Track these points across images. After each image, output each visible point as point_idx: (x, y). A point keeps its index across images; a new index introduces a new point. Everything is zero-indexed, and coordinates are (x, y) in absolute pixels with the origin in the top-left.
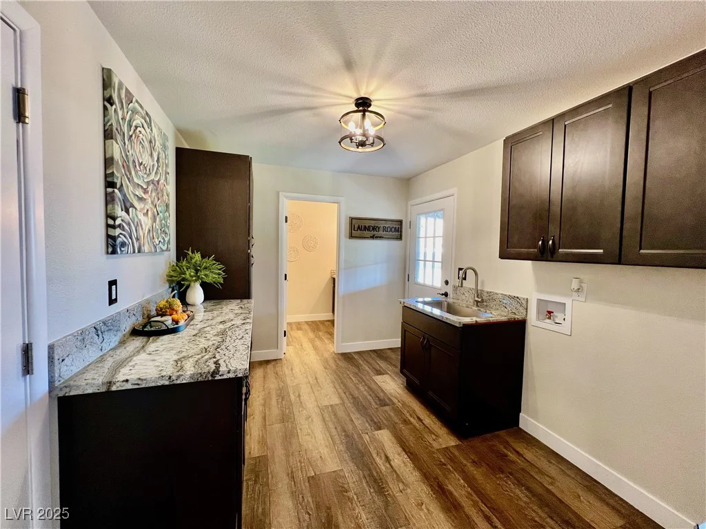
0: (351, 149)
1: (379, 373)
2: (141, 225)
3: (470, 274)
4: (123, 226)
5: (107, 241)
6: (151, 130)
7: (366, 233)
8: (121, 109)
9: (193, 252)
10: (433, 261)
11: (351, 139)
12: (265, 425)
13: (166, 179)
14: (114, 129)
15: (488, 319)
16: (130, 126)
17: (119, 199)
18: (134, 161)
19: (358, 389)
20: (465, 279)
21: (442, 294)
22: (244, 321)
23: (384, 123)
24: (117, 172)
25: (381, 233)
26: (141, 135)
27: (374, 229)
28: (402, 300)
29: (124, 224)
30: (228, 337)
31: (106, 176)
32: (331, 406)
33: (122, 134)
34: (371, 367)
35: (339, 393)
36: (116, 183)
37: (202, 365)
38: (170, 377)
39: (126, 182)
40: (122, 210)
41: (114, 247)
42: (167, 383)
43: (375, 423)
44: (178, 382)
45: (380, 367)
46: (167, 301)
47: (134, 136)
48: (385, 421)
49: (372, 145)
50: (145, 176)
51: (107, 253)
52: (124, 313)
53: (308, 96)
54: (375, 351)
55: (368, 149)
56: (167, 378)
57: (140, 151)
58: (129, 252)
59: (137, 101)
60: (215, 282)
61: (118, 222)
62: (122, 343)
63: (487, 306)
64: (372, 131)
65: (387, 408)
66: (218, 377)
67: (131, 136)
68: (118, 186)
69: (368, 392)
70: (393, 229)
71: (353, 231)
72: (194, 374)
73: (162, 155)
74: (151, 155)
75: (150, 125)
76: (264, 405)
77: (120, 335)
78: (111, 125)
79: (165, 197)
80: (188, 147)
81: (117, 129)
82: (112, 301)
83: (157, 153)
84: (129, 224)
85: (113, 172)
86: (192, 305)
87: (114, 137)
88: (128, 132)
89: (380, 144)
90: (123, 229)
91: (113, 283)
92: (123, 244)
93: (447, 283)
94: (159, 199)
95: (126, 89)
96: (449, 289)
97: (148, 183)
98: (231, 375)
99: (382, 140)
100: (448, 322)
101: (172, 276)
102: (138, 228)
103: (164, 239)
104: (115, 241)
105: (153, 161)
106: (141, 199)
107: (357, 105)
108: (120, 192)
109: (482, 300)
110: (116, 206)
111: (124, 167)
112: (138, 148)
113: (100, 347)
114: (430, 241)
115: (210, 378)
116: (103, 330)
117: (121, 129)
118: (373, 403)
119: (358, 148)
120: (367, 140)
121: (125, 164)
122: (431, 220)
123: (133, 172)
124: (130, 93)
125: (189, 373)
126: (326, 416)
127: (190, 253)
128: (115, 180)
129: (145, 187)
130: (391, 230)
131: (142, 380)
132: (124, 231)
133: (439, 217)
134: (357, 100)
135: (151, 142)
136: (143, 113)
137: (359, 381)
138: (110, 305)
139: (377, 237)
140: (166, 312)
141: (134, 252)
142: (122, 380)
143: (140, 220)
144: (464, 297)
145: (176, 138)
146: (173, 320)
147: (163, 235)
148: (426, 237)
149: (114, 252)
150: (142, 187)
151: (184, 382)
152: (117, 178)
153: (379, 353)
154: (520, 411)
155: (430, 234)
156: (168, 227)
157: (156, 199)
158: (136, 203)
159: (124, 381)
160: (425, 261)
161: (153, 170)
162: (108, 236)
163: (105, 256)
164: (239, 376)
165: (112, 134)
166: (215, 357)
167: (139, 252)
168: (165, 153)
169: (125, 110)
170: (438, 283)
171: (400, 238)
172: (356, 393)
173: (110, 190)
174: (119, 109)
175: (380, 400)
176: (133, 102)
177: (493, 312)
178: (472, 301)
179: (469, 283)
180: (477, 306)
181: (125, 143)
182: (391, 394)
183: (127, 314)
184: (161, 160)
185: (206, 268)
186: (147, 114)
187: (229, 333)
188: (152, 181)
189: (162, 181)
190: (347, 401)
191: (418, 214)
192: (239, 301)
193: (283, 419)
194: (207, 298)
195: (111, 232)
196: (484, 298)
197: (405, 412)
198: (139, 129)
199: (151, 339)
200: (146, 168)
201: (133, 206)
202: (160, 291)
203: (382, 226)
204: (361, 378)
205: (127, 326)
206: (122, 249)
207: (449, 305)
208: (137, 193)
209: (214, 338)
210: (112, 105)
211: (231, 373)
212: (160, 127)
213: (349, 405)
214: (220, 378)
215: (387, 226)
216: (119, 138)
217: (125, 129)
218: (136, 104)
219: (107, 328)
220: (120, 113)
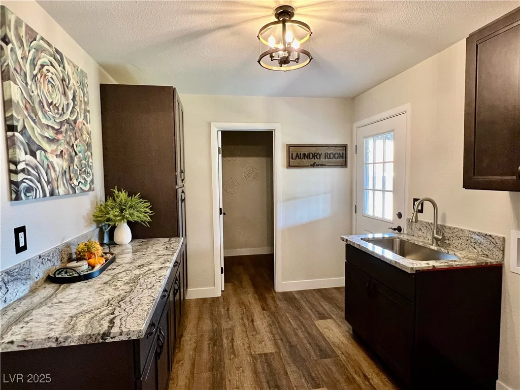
0: (274, 68)
1: (322, 317)
2: (54, 168)
3: (428, 206)
4: (28, 171)
5: (11, 187)
6: (64, 68)
7: (305, 161)
8: (20, 48)
9: (119, 190)
10: (384, 191)
11: (272, 57)
12: (193, 373)
13: (86, 117)
14: (12, 69)
15: (451, 263)
16: (33, 65)
17: (22, 143)
18: (41, 102)
19: (296, 334)
20: (421, 211)
21: (395, 229)
22: (163, 265)
23: (309, 33)
24: (18, 114)
25: (323, 160)
26: (49, 74)
27: (315, 156)
28: (345, 237)
29: (30, 169)
30: (138, 287)
31: (6, 119)
32: (266, 355)
33: (22, 73)
34: (313, 310)
35: (275, 340)
36: (17, 126)
37: (96, 323)
38: (57, 339)
39: (29, 124)
40: (26, 154)
41: (17, 193)
42: (54, 345)
43: (313, 379)
44: (66, 344)
45: (325, 310)
46: (86, 245)
47: (39, 76)
48: (325, 378)
49: (297, 61)
50: (57, 116)
51: (11, 200)
52: (35, 261)
53: (221, 12)
54: (319, 290)
55: (293, 67)
56: (54, 340)
57: (48, 90)
58: (38, 196)
59: (42, 39)
60: (142, 221)
61: (20, 167)
62: (33, 291)
63: (449, 244)
64: (296, 45)
65: (328, 361)
66: (109, 340)
67: (36, 75)
68: (19, 129)
69: (308, 340)
70: (337, 155)
71: (291, 160)
72: (83, 335)
73: (79, 93)
74: (65, 94)
75: (61, 62)
76: (195, 349)
77: (30, 283)
78: (8, 65)
79: (86, 136)
80: (115, 83)
81: (15, 69)
82: (19, 249)
83: (72, 91)
84: (36, 168)
85: (12, 115)
86: (120, 245)
87: (11, 77)
88: (31, 72)
89: (305, 60)
90: (29, 173)
91: (20, 230)
92: (29, 189)
93: (400, 216)
94: (76, 139)
95: (27, 26)
96: (403, 223)
97: (61, 123)
98: (124, 338)
99: (307, 53)
100: (397, 266)
101: (97, 217)
102: (49, 171)
103: (85, 179)
104: (18, 188)
105: (67, 99)
106: (51, 141)
107: (278, 15)
108: (22, 135)
109: (444, 238)
110: (18, 150)
111: (26, 108)
112: (46, 88)
113: (4, 299)
114: (379, 167)
115: (101, 341)
116: (6, 280)
117: (21, 69)
118: (313, 354)
119: (281, 66)
120: (289, 55)
121: (28, 106)
122: (379, 143)
123: (40, 114)
124: (32, 30)
125: (78, 334)
126: (259, 366)
127: (116, 192)
128: (15, 123)
129: (57, 127)
130: (334, 157)
131: (28, 342)
132: (29, 175)
133: (389, 139)
134: (277, 9)
135: (63, 80)
136: (51, 50)
137: (299, 326)
138: (17, 253)
139: (317, 165)
140: (85, 255)
141: (45, 196)
142: (7, 341)
143: (52, 163)
144: (420, 233)
145: (101, 75)
146: (89, 265)
147: (84, 176)
148: (374, 163)
149: (18, 198)
150: (53, 128)
151: (73, 344)
152: (18, 121)
153: (323, 293)
154: (496, 377)
155: (379, 159)
156: (91, 167)
157: (73, 139)
158: (45, 145)
159: (8, 343)
160: (374, 190)
161: (67, 109)
162: (11, 182)
163: (9, 203)
164: (133, 338)
165: (9, 76)
166: (113, 314)
167: (52, 194)
168: (83, 90)
169: (26, 49)
170: (390, 215)
171: (345, 165)
172: (294, 340)
173: (10, 134)
174: (17, 48)
175: (321, 350)
176: (37, 39)
177: (458, 254)
178: (430, 238)
179: (427, 217)
180: (437, 244)
181: (27, 84)
182: (334, 344)
183: (41, 260)
184: (77, 98)
185: (131, 207)
186: (57, 51)
187: (142, 281)
188: (67, 121)
189: (80, 120)
190: (283, 350)
191: (364, 138)
192: (167, 239)
193: (213, 367)
194: (134, 237)
195: (15, 178)
196: (446, 234)
197: (349, 368)
198: (46, 67)
199: (62, 286)
200: (57, 108)
201: (40, 148)
202: (85, 232)
203: (323, 152)
204: (301, 322)
205: (39, 272)
206: (28, 194)
207: (402, 242)
208: (47, 135)
209: (123, 287)
210: (7, 44)
211: (124, 334)
212: (76, 63)
213: (285, 354)
214: (111, 340)
215: (329, 152)
216: (19, 79)
217: (27, 68)
218: (41, 42)
219: (13, 278)
220: (19, 53)
